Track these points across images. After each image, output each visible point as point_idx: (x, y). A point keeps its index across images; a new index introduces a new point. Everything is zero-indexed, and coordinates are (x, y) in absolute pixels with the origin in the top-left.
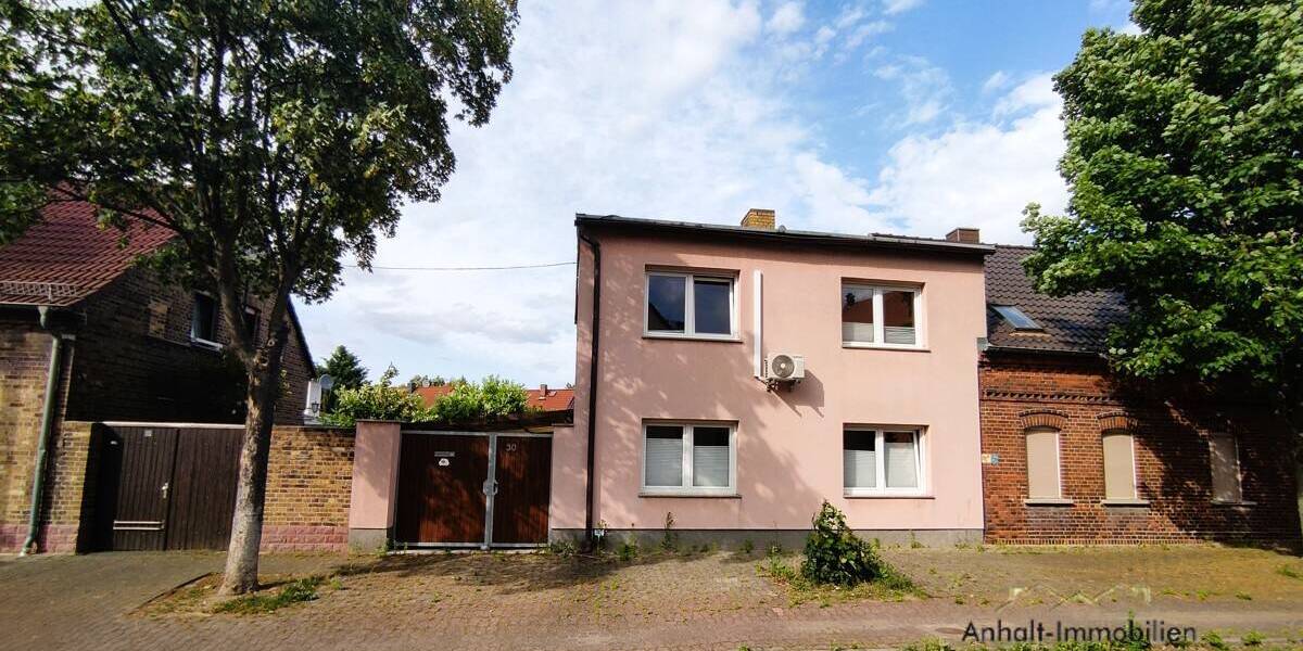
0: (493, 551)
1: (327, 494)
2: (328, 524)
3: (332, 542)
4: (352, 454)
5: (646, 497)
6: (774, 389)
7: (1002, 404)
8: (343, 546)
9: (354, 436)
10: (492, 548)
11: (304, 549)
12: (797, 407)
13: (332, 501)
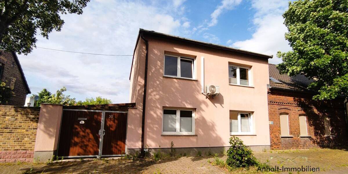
0: (102, 158)
1: (24, 136)
2: (23, 150)
3: (25, 157)
4: (38, 118)
5: (164, 136)
6: (208, 98)
7: (274, 105)
8: (31, 159)
9: (39, 111)
10: (102, 157)
11: (11, 161)
12: (216, 104)
13: (26, 139)
